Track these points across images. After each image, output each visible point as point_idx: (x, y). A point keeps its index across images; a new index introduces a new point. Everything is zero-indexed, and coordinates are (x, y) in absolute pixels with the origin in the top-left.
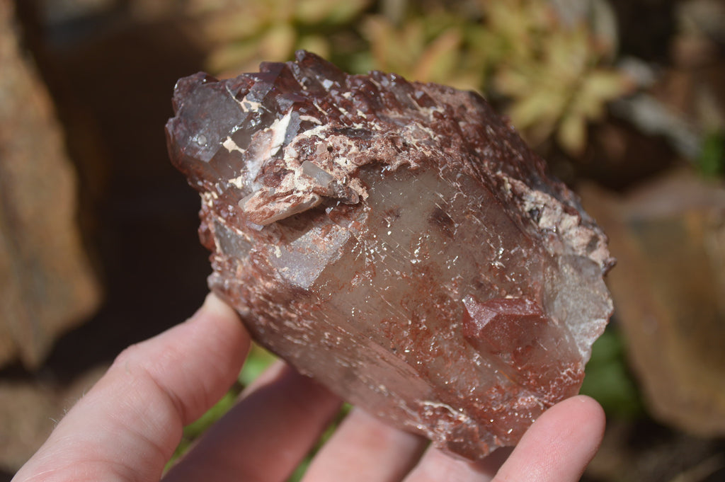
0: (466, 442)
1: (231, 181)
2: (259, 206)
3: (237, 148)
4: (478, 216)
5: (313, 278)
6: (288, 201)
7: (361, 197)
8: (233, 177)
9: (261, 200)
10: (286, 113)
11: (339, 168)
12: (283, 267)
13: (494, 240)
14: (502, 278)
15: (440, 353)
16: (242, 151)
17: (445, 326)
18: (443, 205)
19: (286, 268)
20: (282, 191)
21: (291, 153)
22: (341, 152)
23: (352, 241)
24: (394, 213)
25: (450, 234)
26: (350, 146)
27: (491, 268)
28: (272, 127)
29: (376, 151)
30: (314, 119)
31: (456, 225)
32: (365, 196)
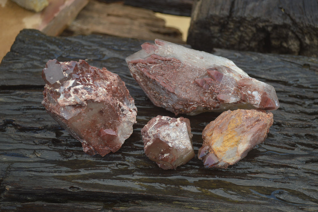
0: (91, 152)
1: (56, 89)
2: (62, 102)
3: (60, 83)
4: (110, 113)
5: (69, 118)
6: (69, 103)
7: (85, 105)
8: (56, 88)
9: (63, 101)
10: (74, 79)
11: (83, 98)
12: (63, 113)
13: (111, 118)
14: (110, 125)
15: (92, 136)
16: (61, 84)
17: (94, 132)
18: (103, 110)
19: (63, 114)
20: (68, 100)
21: (72, 90)
22: (84, 94)
23: (80, 113)
24: (92, 109)
25: (102, 115)
26: (86, 94)
27: (109, 123)
28: (69, 81)
29: (92, 97)
30: (80, 83)
31: (104, 114)
32: (86, 105)
